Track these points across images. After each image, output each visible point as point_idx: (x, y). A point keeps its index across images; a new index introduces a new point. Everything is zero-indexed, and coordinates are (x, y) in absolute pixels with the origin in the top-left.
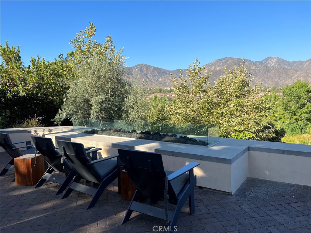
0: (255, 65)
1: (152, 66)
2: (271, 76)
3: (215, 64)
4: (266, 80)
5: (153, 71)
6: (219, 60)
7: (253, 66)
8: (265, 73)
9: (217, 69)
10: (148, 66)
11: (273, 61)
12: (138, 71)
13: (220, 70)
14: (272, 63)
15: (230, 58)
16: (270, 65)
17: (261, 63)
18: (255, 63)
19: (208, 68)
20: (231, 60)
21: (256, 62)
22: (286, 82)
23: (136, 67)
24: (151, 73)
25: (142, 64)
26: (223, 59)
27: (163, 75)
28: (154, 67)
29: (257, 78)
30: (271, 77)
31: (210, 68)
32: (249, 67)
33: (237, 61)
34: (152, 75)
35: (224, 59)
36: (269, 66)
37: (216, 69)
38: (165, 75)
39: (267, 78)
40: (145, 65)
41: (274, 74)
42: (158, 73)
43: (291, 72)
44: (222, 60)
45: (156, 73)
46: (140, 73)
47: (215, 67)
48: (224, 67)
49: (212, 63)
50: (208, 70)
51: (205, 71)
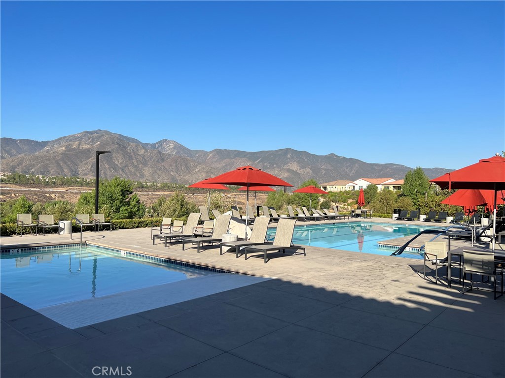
0: (144, 148)
2: (166, 167)
3: (80, 138)
4: (160, 172)
6: (88, 132)
7: (141, 149)
8: (158, 161)
9: (83, 148)
11: (170, 146)
14: (169, 149)
15: (107, 132)
16: (166, 151)
17: (153, 146)
18: (145, 146)
19: (67, 143)
20: (107, 136)
21: (147, 144)
22: (185, 178)
26: (94, 131)
29: (147, 168)
30: (166, 169)
31: (70, 144)
32: (135, 150)
33: (117, 138)
35: (96, 132)
36: (164, 152)
37: (81, 147)
39: (160, 170)
41: (171, 165)
43: (192, 164)
44: (92, 134)
47: (80, 143)
48: (95, 145)
49: (74, 136)
50: (67, 147)
51: (61, 147)
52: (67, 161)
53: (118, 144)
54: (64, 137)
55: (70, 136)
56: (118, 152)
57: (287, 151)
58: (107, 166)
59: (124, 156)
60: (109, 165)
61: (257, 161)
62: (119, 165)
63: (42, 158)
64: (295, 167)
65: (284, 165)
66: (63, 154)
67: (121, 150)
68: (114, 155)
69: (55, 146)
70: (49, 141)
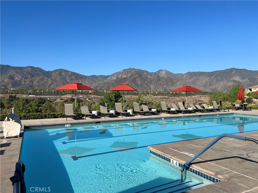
0: (151, 75)
1: (70, 71)
2: (162, 83)
3: (122, 73)
4: (158, 86)
5: (71, 75)
6: (125, 70)
7: (149, 76)
8: (157, 81)
9: (123, 77)
10: (66, 71)
11: (163, 73)
12: (57, 74)
13: (126, 78)
14: (163, 74)
15: (134, 69)
16: (162, 75)
17: (155, 73)
18: (151, 74)
19: (117, 75)
20: (134, 71)
21: (152, 73)
22: (171, 88)
23: (56, 71)
24: (69, 77)
25: (61, 69)
26: (128, 69)
27: (80, 79)
28: (72, 72)
29: (152, 85)
30: (162, 84)
32: (146, 76)
33: (138, 71)
34: (70, 79)
35: (129, 69)
36: (160, 76)
38: (82, 79)
39: (158, 85)
40: (64, 70)
41: (164, 82)
42: (75, 77)
43: (175, 81)
44: (127, 70)
45: (74, 77)
46: (59, 77)
47: (122, 75)
48: (129, 75)
49: (119, 72)
50: (117, 77)
51: (114, 77)
52: (117, 83)
53: (139, 74)
54: (116, 73)
55: (118, 72)
56: (138, 78)
57: (232, 70)
58: (134, 85)
59: (141, 80)
60: (135, 84)
61: (213, 77)
62: (139, 84)
63: (107, 83)
64: (237, 79)
65: (230, 78)
66: (115, 80)
67: (140, 77)
68: (137, 80)
69: (112, 77)
70: (109, 75)
